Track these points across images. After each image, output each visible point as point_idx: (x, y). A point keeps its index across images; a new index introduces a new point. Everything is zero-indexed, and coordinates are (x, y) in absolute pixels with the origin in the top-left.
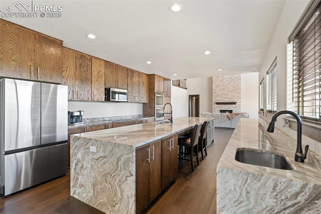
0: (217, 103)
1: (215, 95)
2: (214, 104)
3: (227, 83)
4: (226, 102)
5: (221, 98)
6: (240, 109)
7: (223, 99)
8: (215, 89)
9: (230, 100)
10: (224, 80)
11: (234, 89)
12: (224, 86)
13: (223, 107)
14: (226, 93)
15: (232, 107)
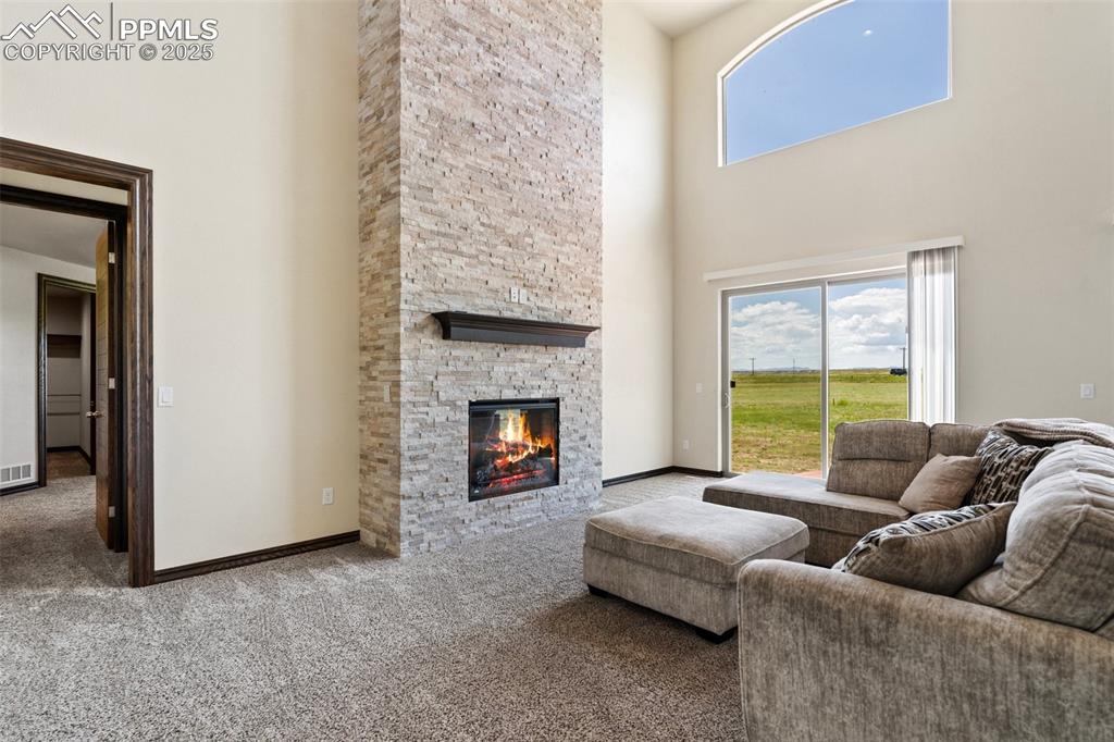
0: (447, 324)
1: (427, 223)
2: (418, 328)
3: (520, 128)
4: (517, 314)
5: (478, 272)
6: (598, 383)
7: (495, 283)
8: (422, 145)
9: (545, 303)
10: (506, 91)
11: (565, 206)
12: (503, 151)
13: (500, 370)
14: (514, 227)
15: (554, 373)
